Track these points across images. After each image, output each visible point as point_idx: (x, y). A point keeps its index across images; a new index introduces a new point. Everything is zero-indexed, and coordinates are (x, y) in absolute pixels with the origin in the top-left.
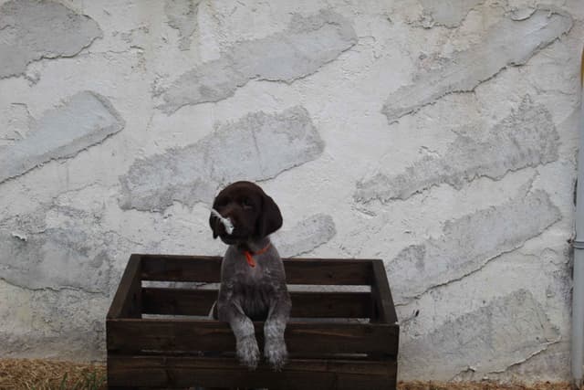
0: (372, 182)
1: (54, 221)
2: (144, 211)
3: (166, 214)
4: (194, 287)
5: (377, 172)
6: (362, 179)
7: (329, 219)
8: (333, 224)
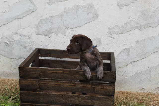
0: (114, 28)
1: (17, 38)
2: (43, 35)
3: (50, 37)
4: (58, 60)
5: (115, 25)
6: (110, 27)
7: (99, 39)
8: (101, 41)
